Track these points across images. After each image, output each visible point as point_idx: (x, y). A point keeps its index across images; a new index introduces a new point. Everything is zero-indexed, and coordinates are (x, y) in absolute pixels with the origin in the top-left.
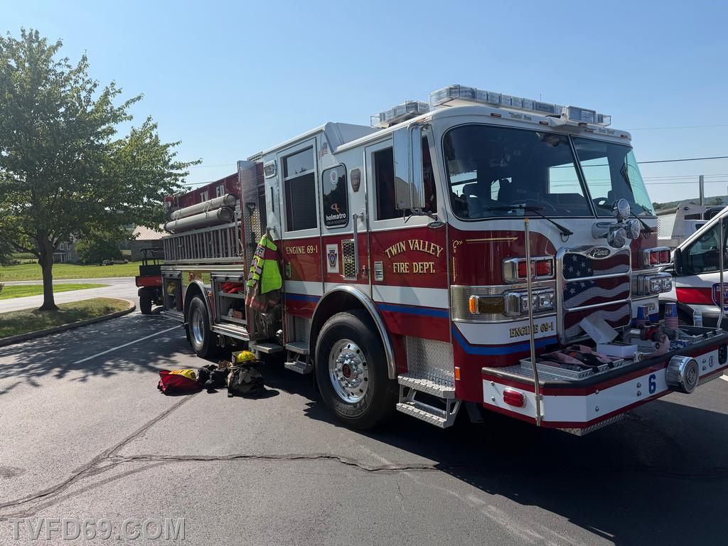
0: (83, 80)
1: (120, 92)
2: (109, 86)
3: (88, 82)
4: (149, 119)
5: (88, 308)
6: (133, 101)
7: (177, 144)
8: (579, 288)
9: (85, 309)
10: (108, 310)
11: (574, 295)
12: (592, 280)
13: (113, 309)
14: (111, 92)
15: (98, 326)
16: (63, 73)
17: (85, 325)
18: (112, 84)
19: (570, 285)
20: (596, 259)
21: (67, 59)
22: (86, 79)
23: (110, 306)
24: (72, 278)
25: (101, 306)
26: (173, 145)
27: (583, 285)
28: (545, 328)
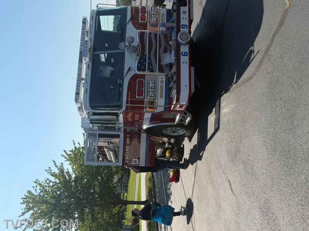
0: (45, 183)
1: (50, 168)
2: (47, 172)
3: (46, 181)
4: (63, 156)
5: (148, 188)
6: (55, 164)
7: (74, 142)
8: (150, 64)
9: (148, 189)
10: (150, 179)
11: (152, 66)
12: (148, 55)
13: (150, 177)
14: (50, 171)
15: (156, 187)
16: (40, 189)
17: (155, 192)
18: (46, 171)
19: (149, 69)
20: (140, 54)
21: (33, 187)
22: (45, 182)
23: (149, 178)
24: (135, 184)
25: (148, 181)
26: (74, 144)
27: (149, 61)
28: (162, 82)
